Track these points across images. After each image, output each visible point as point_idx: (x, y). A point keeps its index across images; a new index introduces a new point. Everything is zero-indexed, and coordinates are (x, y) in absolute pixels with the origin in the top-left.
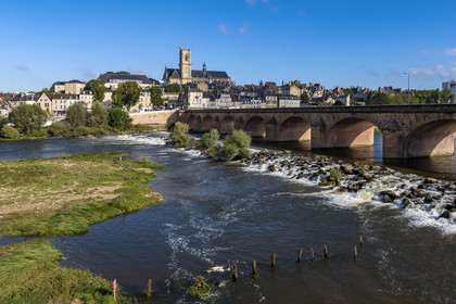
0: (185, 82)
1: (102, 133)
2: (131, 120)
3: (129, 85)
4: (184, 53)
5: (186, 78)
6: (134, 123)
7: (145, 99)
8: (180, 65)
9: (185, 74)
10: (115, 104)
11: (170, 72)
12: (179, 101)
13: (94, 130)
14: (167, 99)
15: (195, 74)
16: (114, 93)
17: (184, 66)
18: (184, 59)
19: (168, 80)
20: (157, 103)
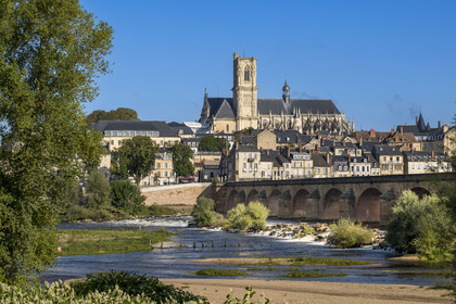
0: (243, 125)
1: (104, 217)
2: (144, 198)
3: (138, 142)
4: (243, 65)
5: (248, 117)
6: (148, 203)
7: (165, 165)
8: (235, 89)
9: (246, 109)
10: (117, 174)
11: (214, 106)
12: (221, 167)
13: (91, 212)
14: (201, 164)
15: (265, 107)
16: (115, 155)
17: (242, 93)
18: (241, 78)
19: (210, 123)
20: (183, 172)
